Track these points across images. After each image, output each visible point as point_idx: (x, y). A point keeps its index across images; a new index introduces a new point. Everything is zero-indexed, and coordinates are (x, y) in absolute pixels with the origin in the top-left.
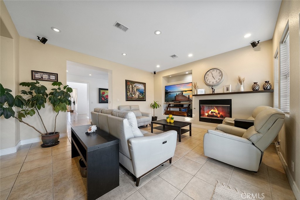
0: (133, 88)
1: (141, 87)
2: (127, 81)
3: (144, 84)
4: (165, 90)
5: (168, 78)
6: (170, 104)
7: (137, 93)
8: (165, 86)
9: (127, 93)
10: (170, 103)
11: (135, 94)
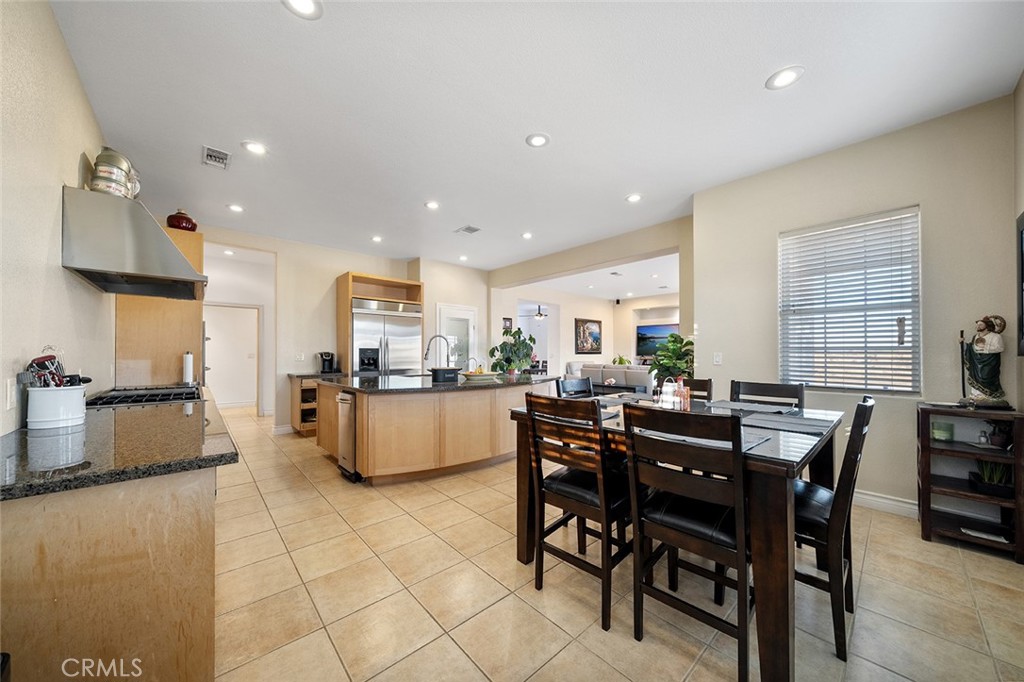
0: (584, 331)
1: (594, 328)
2: (577, 321)
3: (599, 323)
4: (638, 334)
5: (642, 313)
6: (645, 361)
7: (590, 340)
8: (638, 327)
9: (577, 340)
10: (647, 357)
11: (586, 342)
